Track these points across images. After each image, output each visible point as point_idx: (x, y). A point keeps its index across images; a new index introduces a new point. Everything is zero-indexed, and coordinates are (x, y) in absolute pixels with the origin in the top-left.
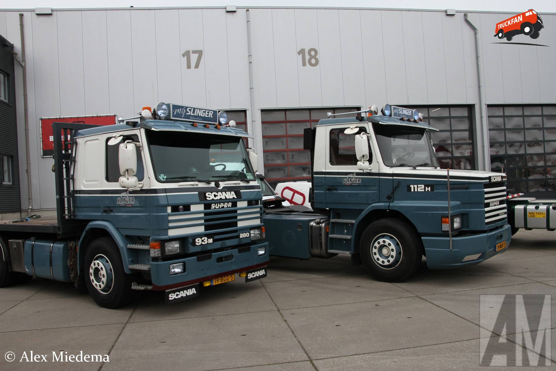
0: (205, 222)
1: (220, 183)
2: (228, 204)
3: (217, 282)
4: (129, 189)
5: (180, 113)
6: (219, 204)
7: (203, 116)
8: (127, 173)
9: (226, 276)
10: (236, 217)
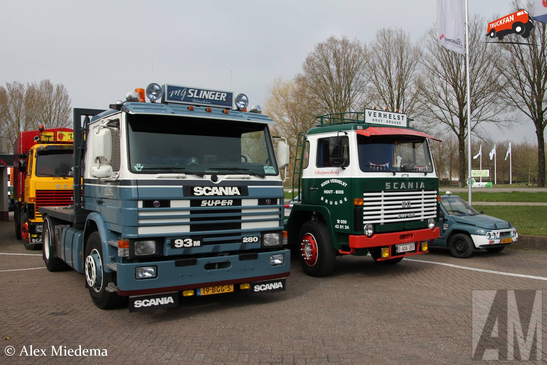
0: (190, 221)
1: (218, 176)
2: (227, 201)
3: (206, 292)
4: (101, 179)
5: (178, 95)
6: (213, 201)
7: (213, 98)
8: (98, 161)
9: (221, 287)
10: (240, 218)
